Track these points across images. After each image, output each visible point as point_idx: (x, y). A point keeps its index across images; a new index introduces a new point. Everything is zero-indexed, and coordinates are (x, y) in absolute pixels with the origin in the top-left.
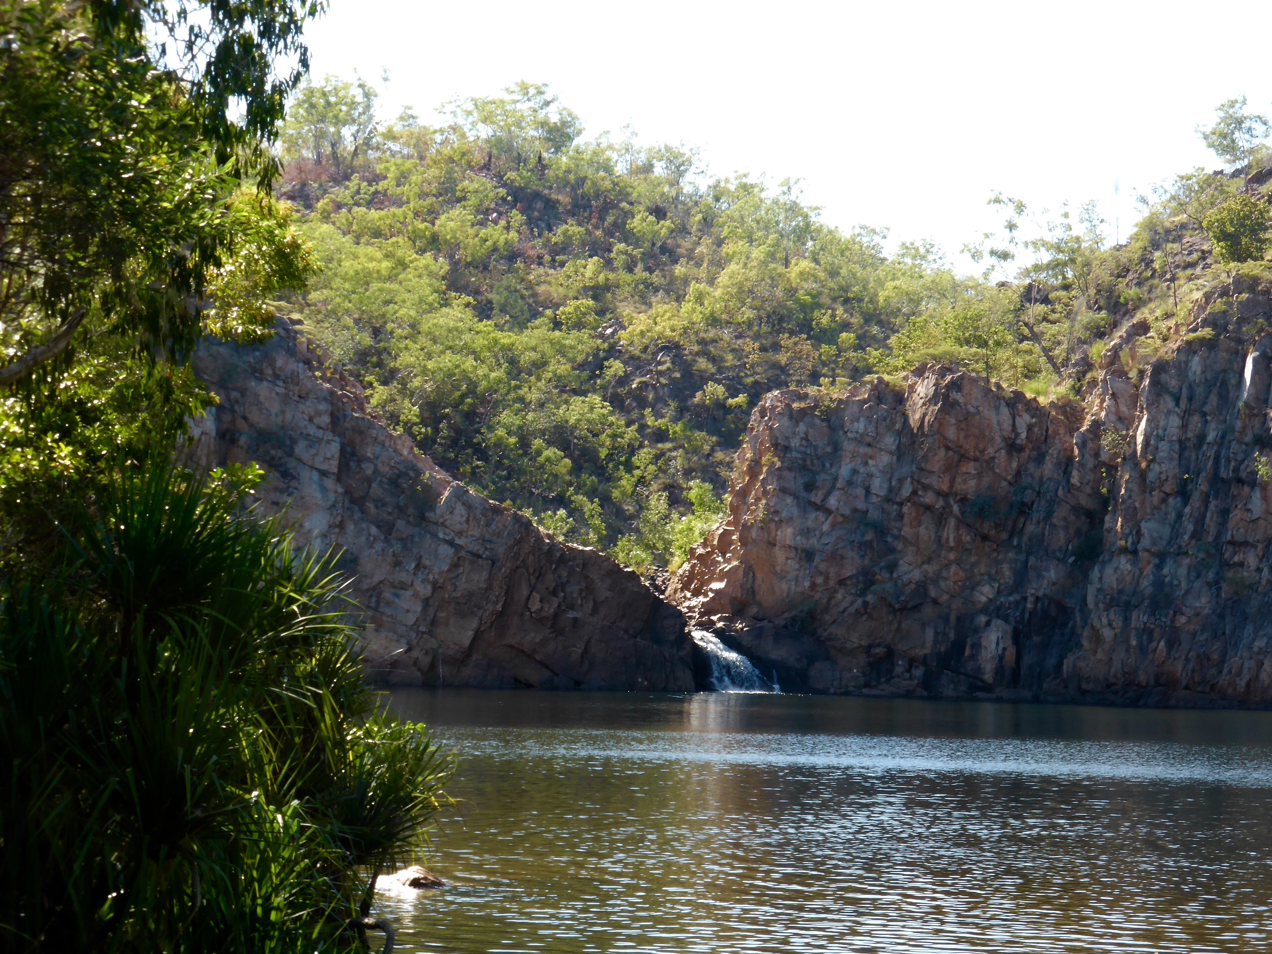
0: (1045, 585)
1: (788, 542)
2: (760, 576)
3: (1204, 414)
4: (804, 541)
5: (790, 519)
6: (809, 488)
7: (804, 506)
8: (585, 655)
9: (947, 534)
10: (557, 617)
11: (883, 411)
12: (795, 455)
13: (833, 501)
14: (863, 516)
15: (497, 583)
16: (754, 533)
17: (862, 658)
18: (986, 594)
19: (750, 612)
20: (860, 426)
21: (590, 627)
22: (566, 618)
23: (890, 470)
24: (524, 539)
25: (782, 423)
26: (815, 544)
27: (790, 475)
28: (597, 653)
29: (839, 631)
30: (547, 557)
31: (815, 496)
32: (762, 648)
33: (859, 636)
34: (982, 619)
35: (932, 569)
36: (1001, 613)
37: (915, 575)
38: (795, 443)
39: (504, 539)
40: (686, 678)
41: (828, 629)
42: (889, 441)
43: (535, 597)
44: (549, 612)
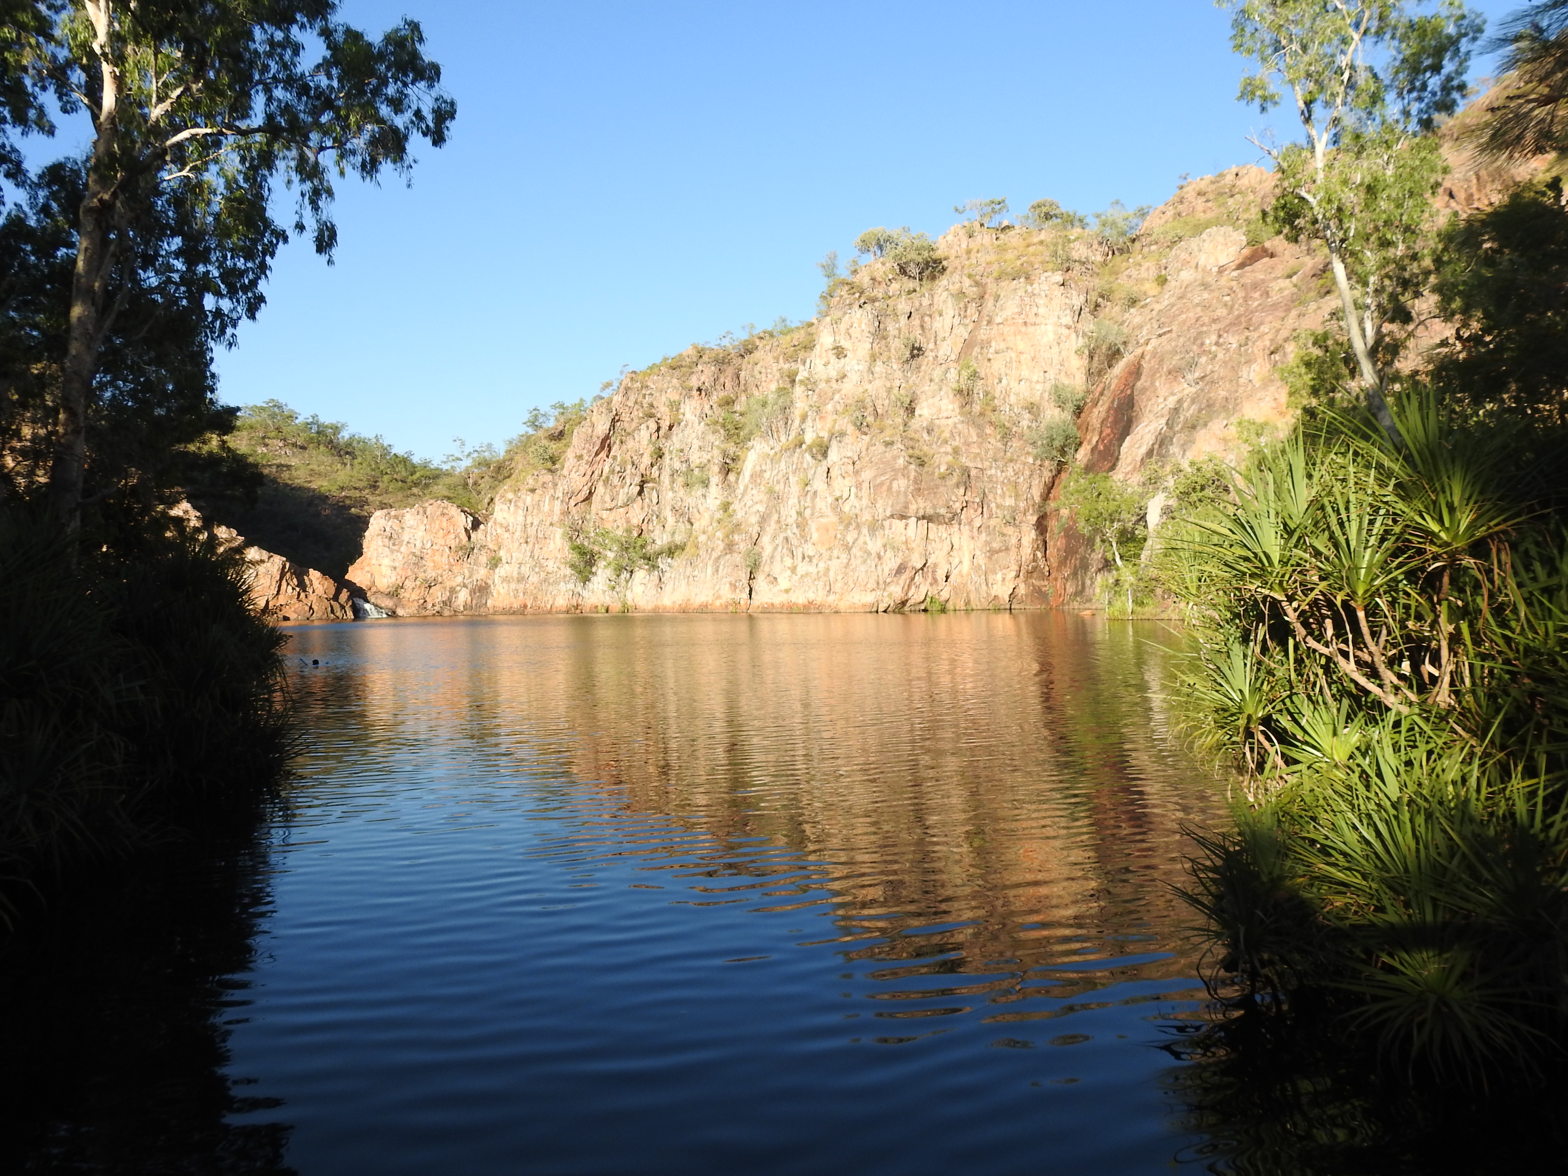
1: (387, 564)
2: (378, 576)
4: (393, 564)
5: (387, 556)
6: (394, 544)
7: (392, 552)
8: (311, 608)
9: (445, 559)
10: (299, 594)
11: (419, 517)
12: (388, 533)
13: (403, 549)
14: (414, 554)
15: (274, 583)
16: (374, 561)
17: (416, 604)
18: (459, 579)
19: (374, 589)
20: (411, 522)
21: (312, 597)
22: (303, 595)
23: (423, 537)
24: (284, 567)
25: (383, 522)
26: (396, 564)
27: (387, 540)
28: (315, 607)
29: (407, 595)
30: (294, 573)
31: (396, 548)
32: (379, 602)
33: (414, 596)
34: (458, 588)
35: (440, 572)
36: (465, 586)
37: (434, 574)
38: (387, 529)
39: (276, 567)
40: (350, 615)
41: (403, 594)
42: (423, 527)
43: (290, 588)
44: (295, 593)
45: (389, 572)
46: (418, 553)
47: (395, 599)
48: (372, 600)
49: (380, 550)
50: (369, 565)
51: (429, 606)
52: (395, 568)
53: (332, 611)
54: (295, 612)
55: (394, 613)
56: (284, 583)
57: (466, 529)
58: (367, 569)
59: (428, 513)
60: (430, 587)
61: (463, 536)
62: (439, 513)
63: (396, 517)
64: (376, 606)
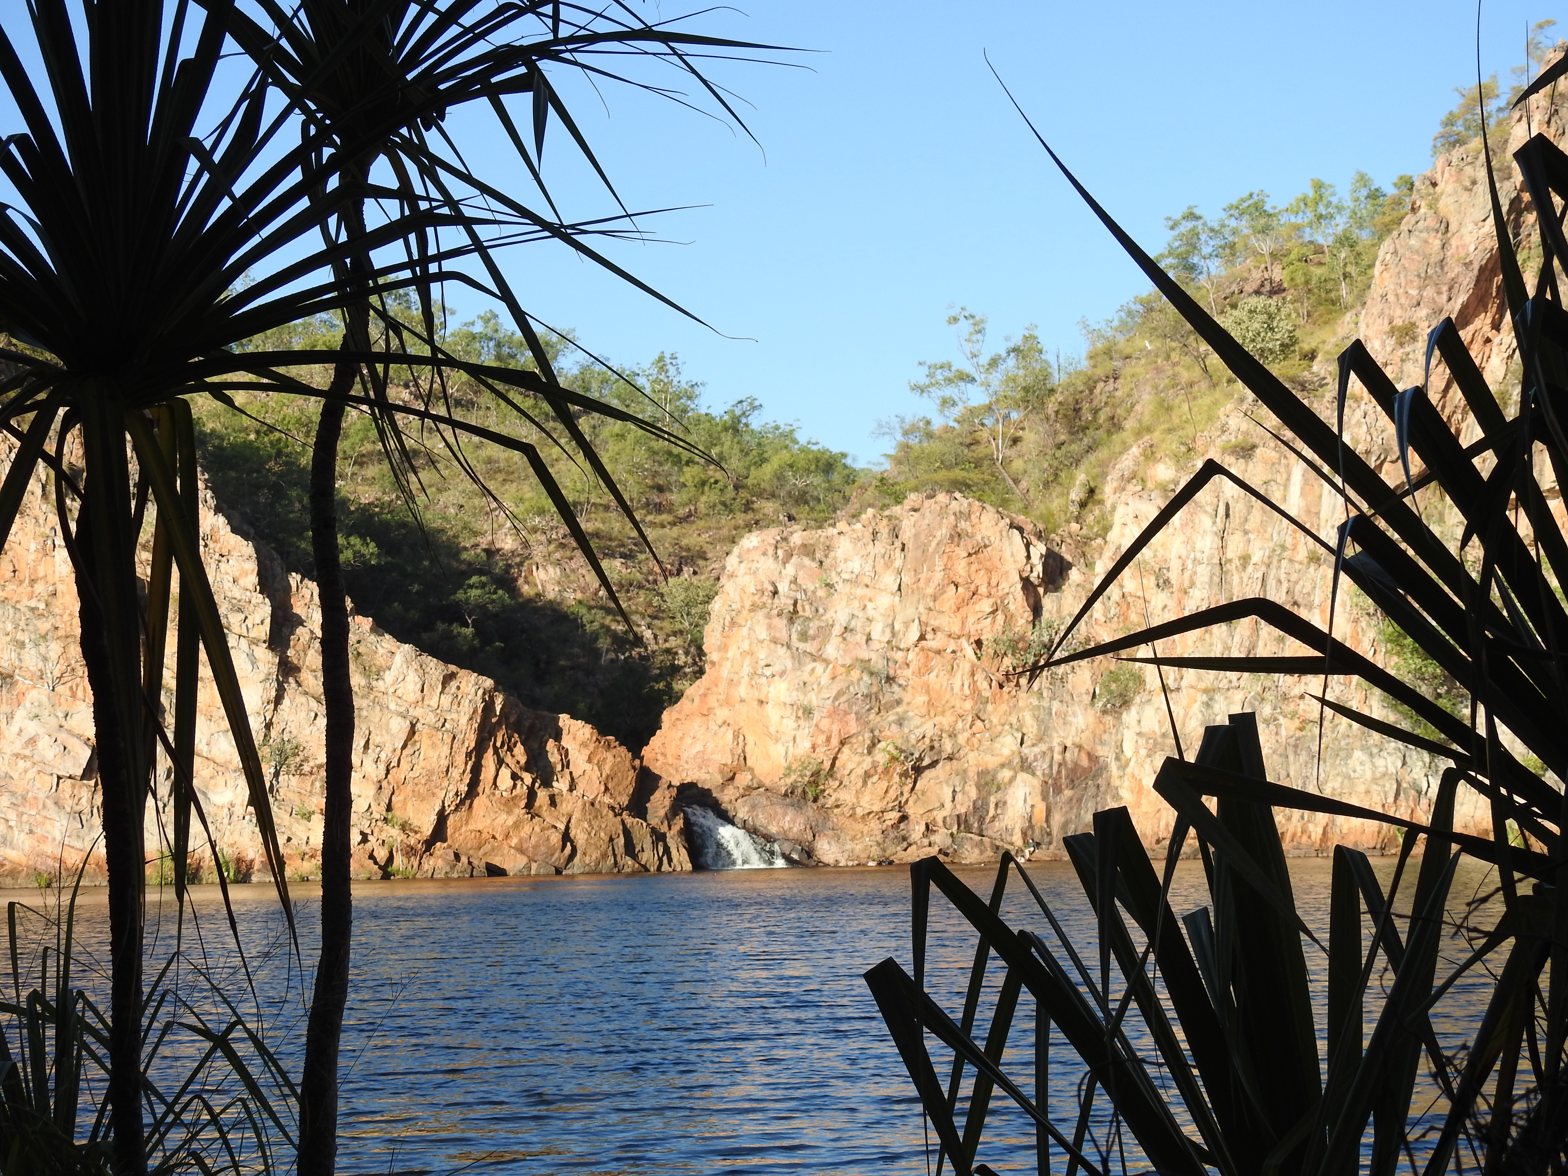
0: (1073, 733)
1: (782, 699)
2: (750, 740)
3: (1246, 532)
4: (801, 697)
5: (782, 674)
6: (804, 637)
7: (799, 658)
8: (566, 837)
9: (960, 679)
10: (532, 795)
11: (880, 547)
12: (784, 601)
13: (831, 650)
14: (866, 666)
15: (460, 759)
16: (743, 691)
17: (874, 825)
18: (1008, 745)
19: (743, 779)
20: (855, 565)
21: (570, 804)
22: (542, 795)
23: (892, 613)
24: (489, 707)
25: (768, 565)
26: (813, 699)
27: (781, 624)
28: (579, 835)
29: (846, 796)
30: (516, 727)
31: (810, 647)
32: (761, 820)
33: (870, 801)
34: (1006, 774)
35: (946, 721)
36: (1026, 766)
37: (929, 729)
38: (783, 587)
39: (466, 709)
40: (681, 858)
41: (834, 794)
42: (889, 581)
43: (505, 773)
44: (522, 790)
45: (790, 723)
46: (878, 664)
47: (810, 809)
48: (742, 813)
49: (762, 655)
50: (727, 702)
51: (917, 831)
52: (808, 712)
53: (630, 849)
54: (520, 850)
55: (809, 853)
56: (489, 760)
57: (1026, 583)
58: (722, 714)
59: (907, 533)
60: (918, 770)
61: (1018, 603)
62: (943, 532)
63: (808, 550)
64: (753, 832)
